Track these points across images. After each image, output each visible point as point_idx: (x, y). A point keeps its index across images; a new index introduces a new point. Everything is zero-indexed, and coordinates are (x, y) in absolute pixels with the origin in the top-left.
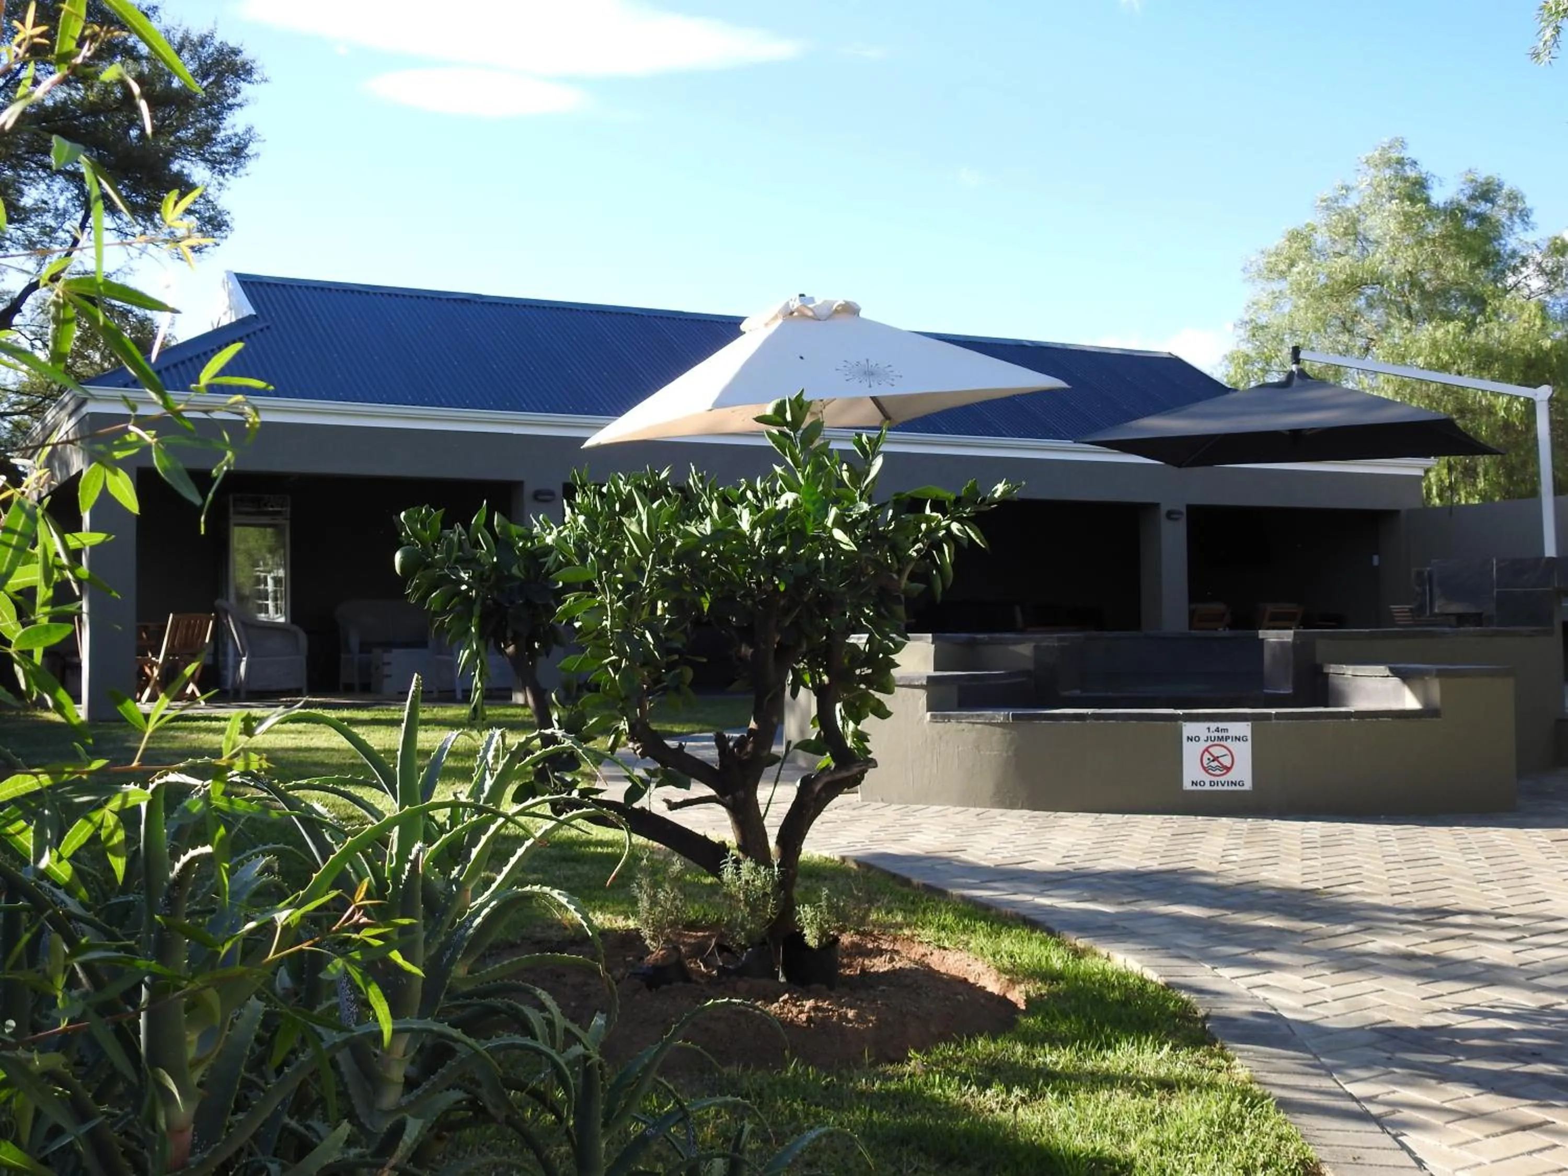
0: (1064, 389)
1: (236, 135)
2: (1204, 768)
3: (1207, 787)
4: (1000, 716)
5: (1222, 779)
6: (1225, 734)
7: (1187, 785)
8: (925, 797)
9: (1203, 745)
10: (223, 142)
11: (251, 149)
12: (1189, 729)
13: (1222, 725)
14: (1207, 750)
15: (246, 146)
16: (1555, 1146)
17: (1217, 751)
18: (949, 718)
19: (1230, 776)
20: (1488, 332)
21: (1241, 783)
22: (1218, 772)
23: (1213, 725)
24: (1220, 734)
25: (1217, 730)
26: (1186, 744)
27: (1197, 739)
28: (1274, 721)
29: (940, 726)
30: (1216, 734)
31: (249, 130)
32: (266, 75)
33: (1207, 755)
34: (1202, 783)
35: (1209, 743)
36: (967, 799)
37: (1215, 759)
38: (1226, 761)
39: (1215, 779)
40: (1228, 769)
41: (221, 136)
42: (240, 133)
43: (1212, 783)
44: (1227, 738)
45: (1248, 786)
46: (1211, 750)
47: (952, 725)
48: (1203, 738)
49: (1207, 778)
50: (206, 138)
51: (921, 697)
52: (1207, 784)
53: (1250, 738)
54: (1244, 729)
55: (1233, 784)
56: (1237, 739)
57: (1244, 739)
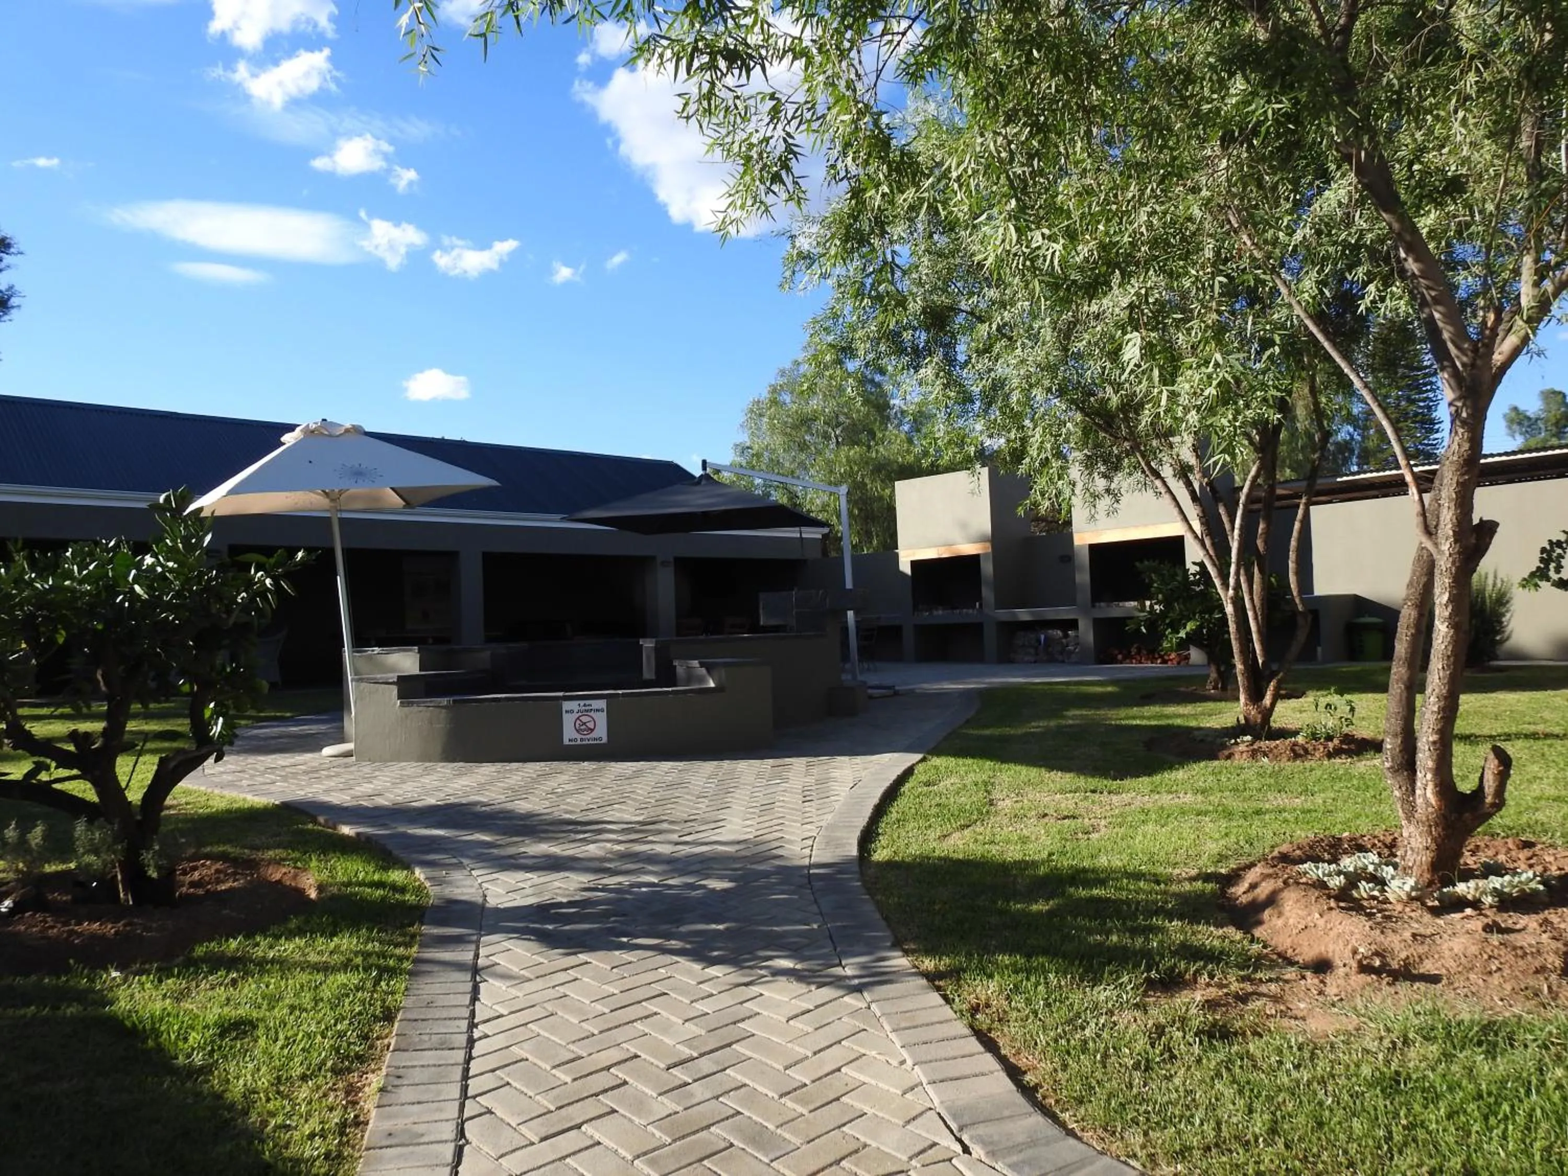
0: (497, 487)
2: (577, 730)
3: (579, 742)
4: (444, 701)
5: (588, 737)
6: (589, 708)
7: (566, 742)
8: (397, 757)
9: (576, 715)
11: (14, 301)
12: (567, 705)
13: (588, 702)
14: (578, 718)
15: (9, 299)
16: (587, 963)
17: (584, 719)
18: (413, 703)
19: (593, 735)
20: (877, 452)
21: (600, 739)
22: (585, 733)
23: (582, 703)
24: (587, 708)
25: (585, 705)
26: (565, 716)
27: (572, 711)
28: (621, 698)
29: (406, 709)
30: (584, 708)
31: (11, 288)
32: (22, 249)
33: (578, 722)
34: (576, 740)
35: (580, 714)
36: (424, 757)
37: (584, 724)
38: (591, 725)
39: (584, 737)
40: (592, 730)
43: (582, 740)
44: (591, 710)
45: (605, 740)
46: (581, 718)
47: (415, 709)
48: (576, 711)
49: (579, 737)
51: (394, 690)
52: (579, 740)
53: (605, 710)
54: (602, 704)
55: (595, 739)
56: (598, 710)
57: (602, 710)
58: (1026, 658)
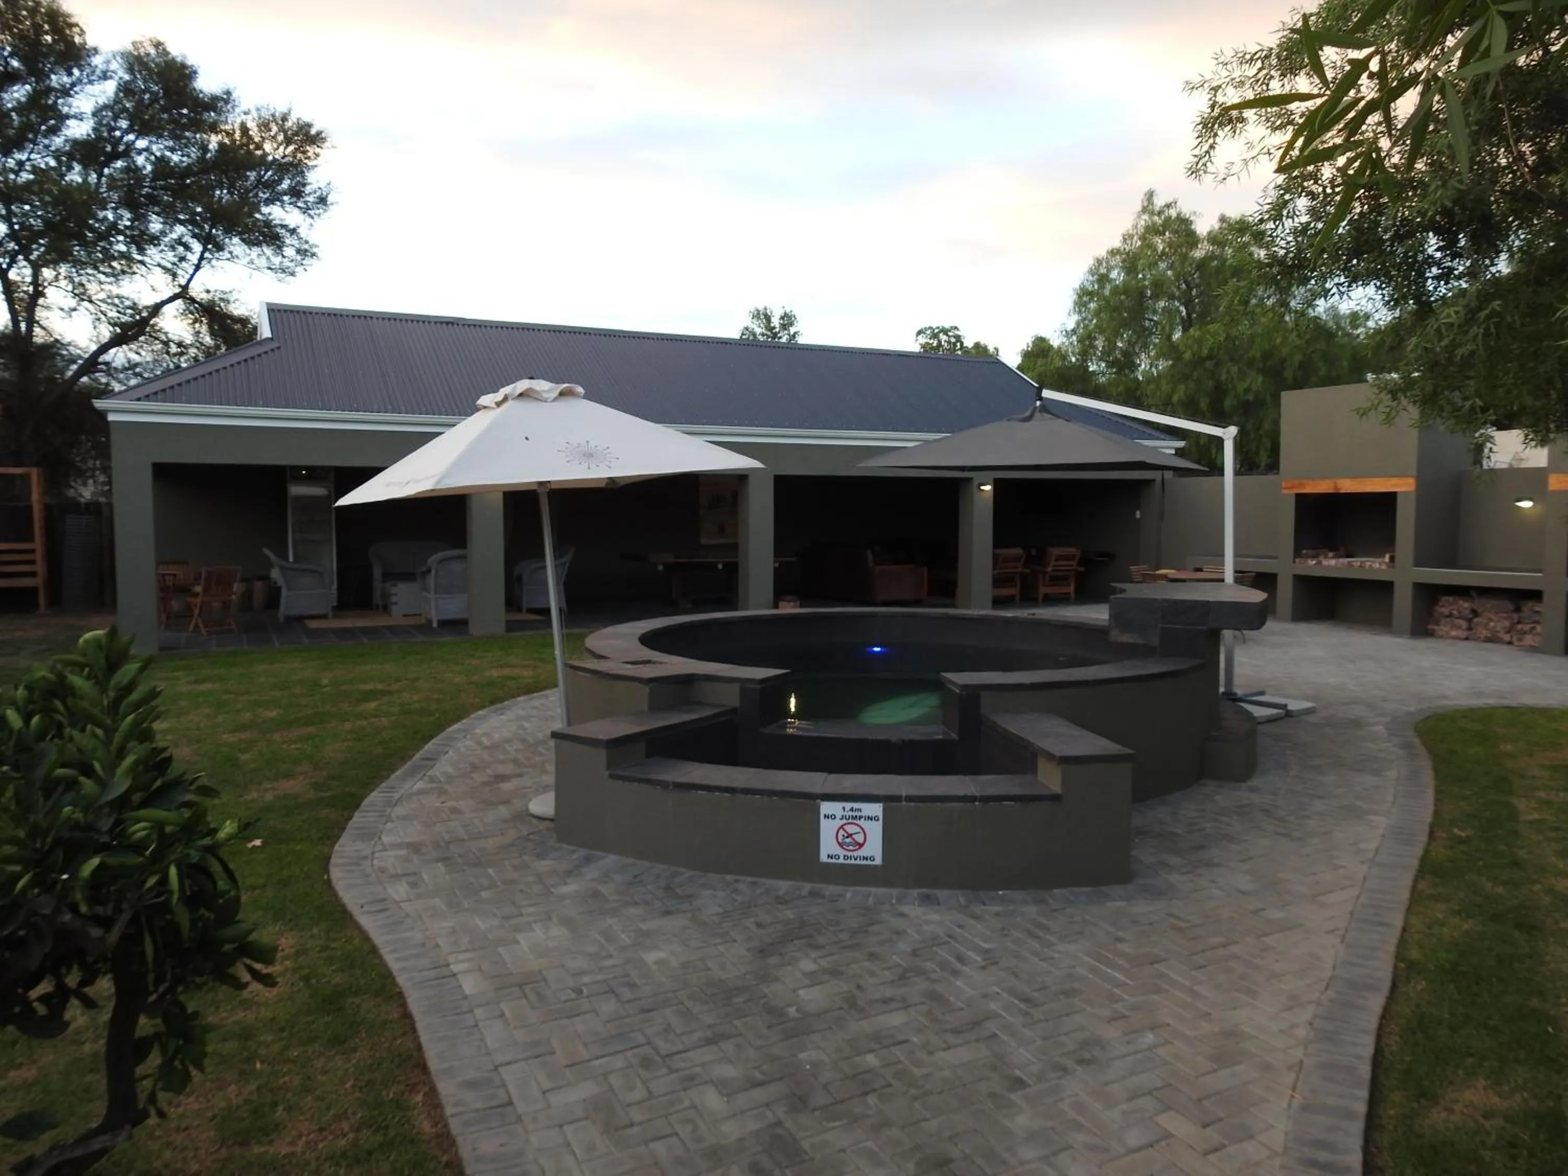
1: (320, 188)
2: (839, 844)
3: (841, 861)
5: (855, 854)
6: (858, 814)
7: (824, 858)
9: (838, 823)
10: (310, 194)
12: (826, 807)
13: (856, 805)
14: (842, 827)
17: (851, 829)
18: (618, 776)
19: (862, 852)
21: (872, 858)
22: (851, 848)
23: (848, 805)
24: (854, 814)
25: (852, 810)
26: (823, 822)
27: (833, 817)
28: (904, 803)
30: (851, 813)
33: (842, 832)
34: (837, 857)
35: (844, 821)
37: (850, 836)
38: (859, 838)
39: (849, 854)
40: (861, 845)
41: (308, 189)
42: (322, 187)
43: (845, 857)
44: (860, 817)
45: (878, 861)
46: (845, 827)
47: (620, 783)
48: (839, 816)
49: (841, 853)
50: (296, 193)
51: (603, 754)
52: (842, 857)
53: (881, 818)
54: (876, 809)
55: (865, 858)
56: (870, 818)
57: (876, 819)
58: (1454, 633)
